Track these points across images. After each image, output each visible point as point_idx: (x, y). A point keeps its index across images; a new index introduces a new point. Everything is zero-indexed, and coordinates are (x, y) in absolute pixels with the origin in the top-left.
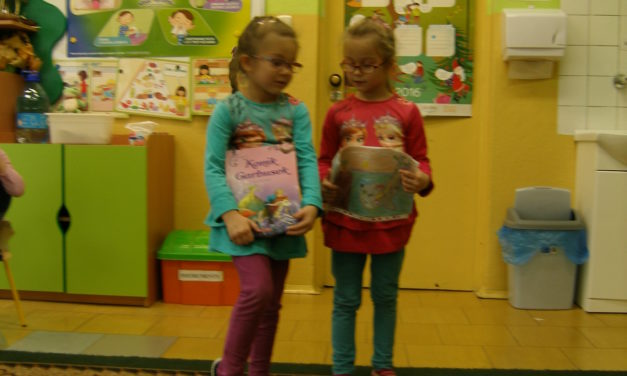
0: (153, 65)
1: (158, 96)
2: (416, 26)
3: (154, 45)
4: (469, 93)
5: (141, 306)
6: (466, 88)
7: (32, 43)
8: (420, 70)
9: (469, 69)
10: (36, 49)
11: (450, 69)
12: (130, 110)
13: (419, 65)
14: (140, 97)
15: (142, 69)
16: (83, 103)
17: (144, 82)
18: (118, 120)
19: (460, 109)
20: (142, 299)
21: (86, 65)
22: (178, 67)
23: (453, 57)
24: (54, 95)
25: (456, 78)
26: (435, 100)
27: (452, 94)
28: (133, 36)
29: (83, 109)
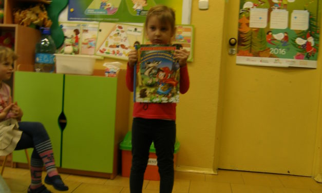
0: (120, 28)
1: (123, 46)
2: (285, 10)
3: (121, 15)
4: (316, 53)
5: (109, 178)
6: (315, 51)
7: (46, 10)
8: (286, 38)
9: (317, 39)
10: (49, 14)
11: (305, 39)
12: (105, 55)
13: (286, 35)
14: (111, 46)
15: (113, 30)
16: (76, 49)
17: (114, 37)
18: (98, 60)
19: (310, 63)
20: (109, 174)
21: (79, 25)
22: (136, 29)
23: (308, 30)
24: (59, 43)
25: (308, 44)
26: (294, 57)
27: (306, 54)
28: (109, 9)
29: (76, 52)
